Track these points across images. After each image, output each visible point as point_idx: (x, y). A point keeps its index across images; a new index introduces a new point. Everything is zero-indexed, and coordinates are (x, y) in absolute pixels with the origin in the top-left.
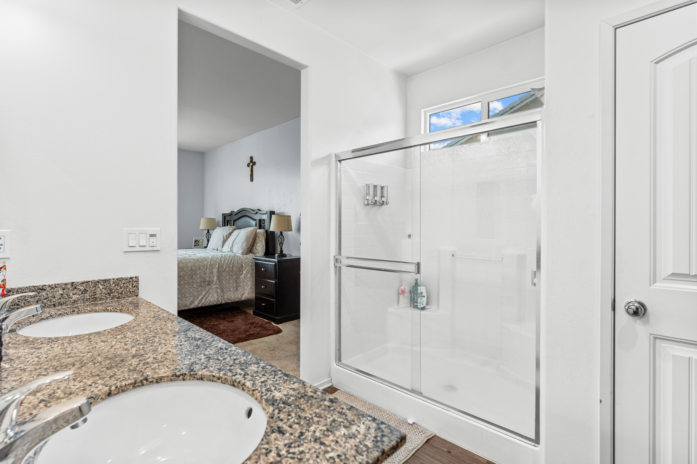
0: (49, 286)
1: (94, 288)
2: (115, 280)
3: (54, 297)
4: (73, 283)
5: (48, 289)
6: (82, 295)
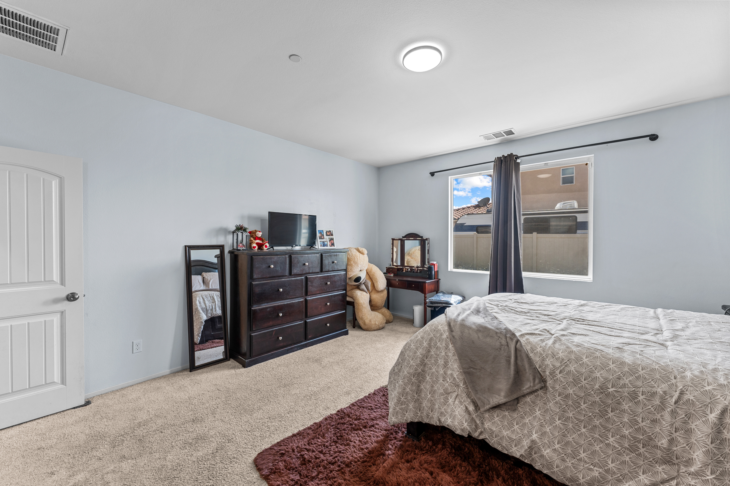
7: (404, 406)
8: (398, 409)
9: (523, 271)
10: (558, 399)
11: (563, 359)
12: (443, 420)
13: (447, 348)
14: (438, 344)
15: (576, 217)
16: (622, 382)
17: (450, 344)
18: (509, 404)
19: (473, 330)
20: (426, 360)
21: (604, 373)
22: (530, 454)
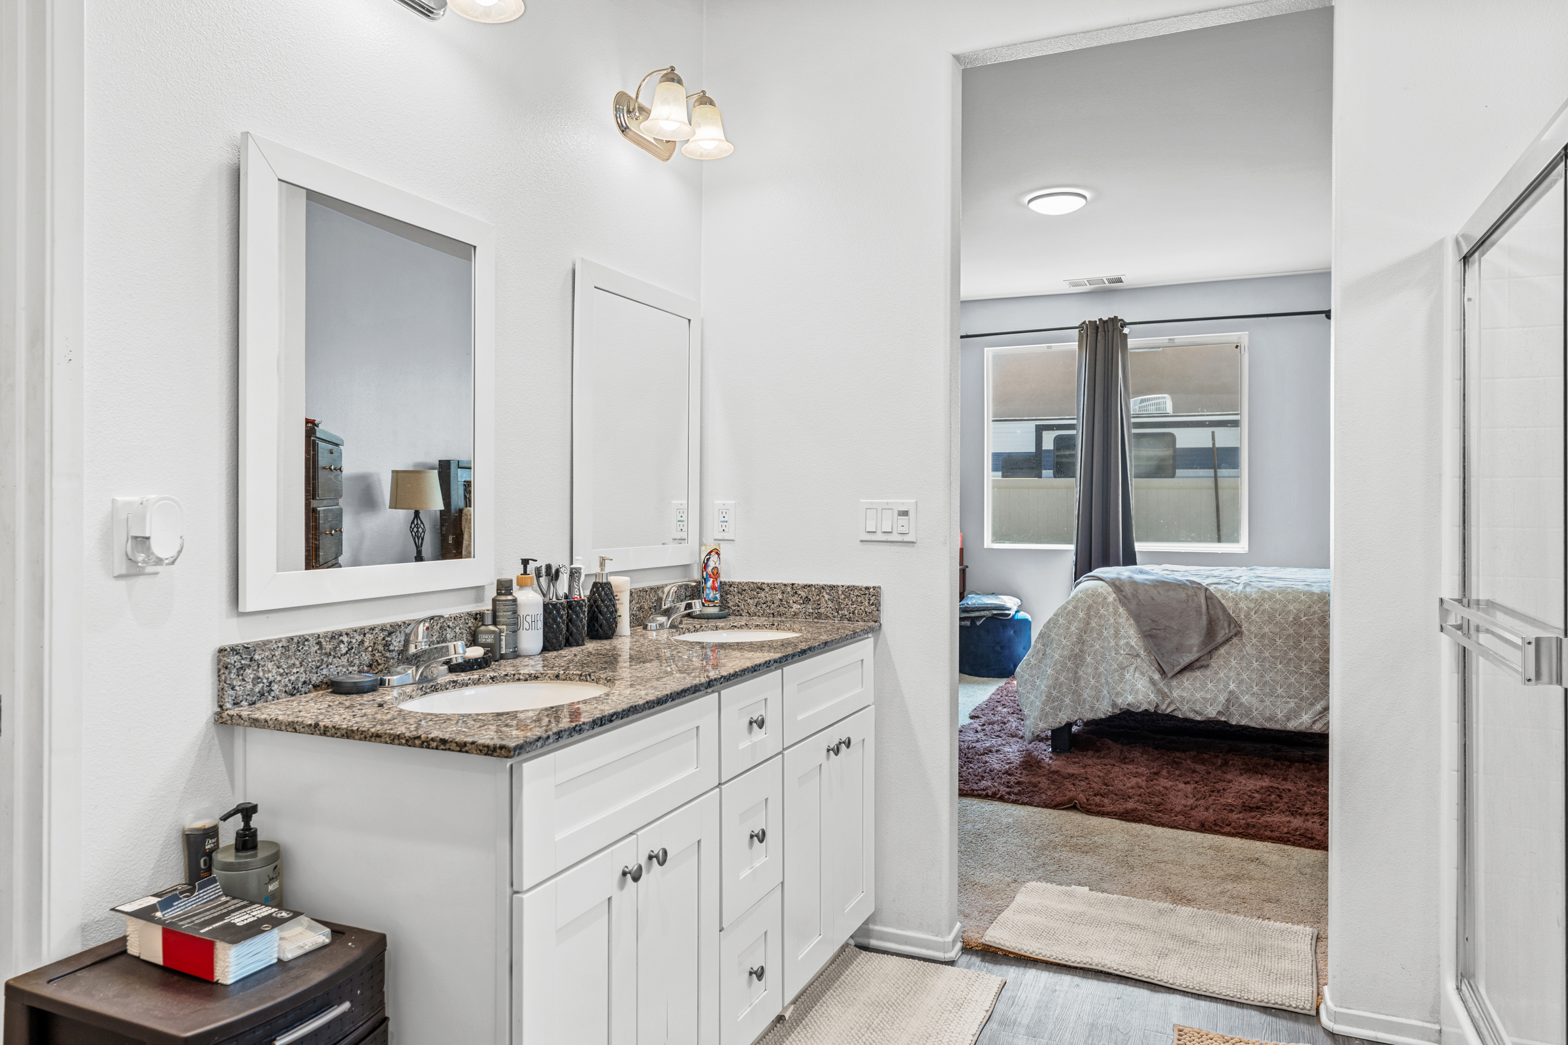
0: (768, 585)
1: (818, 598)
2: (845, 587)
3: (773, 603)
4: (793, 584)
5: (767, 590)
6: (804, 606)
7: (1057, 704)
8: (1047, 709)
9: (1137, 541)
10: (1254, 641)
11: (1257, 600)
12: (1119, 701)
13: (1116, 613)
14: (1101, 612)
15: (1172, 437)
16: (1312, 610)
17: (1120, 608)
18: (1203, 658)
19: (1149, 585)
20: (1085, 636)
21: (1296, 605)
22: (1228, 708)
